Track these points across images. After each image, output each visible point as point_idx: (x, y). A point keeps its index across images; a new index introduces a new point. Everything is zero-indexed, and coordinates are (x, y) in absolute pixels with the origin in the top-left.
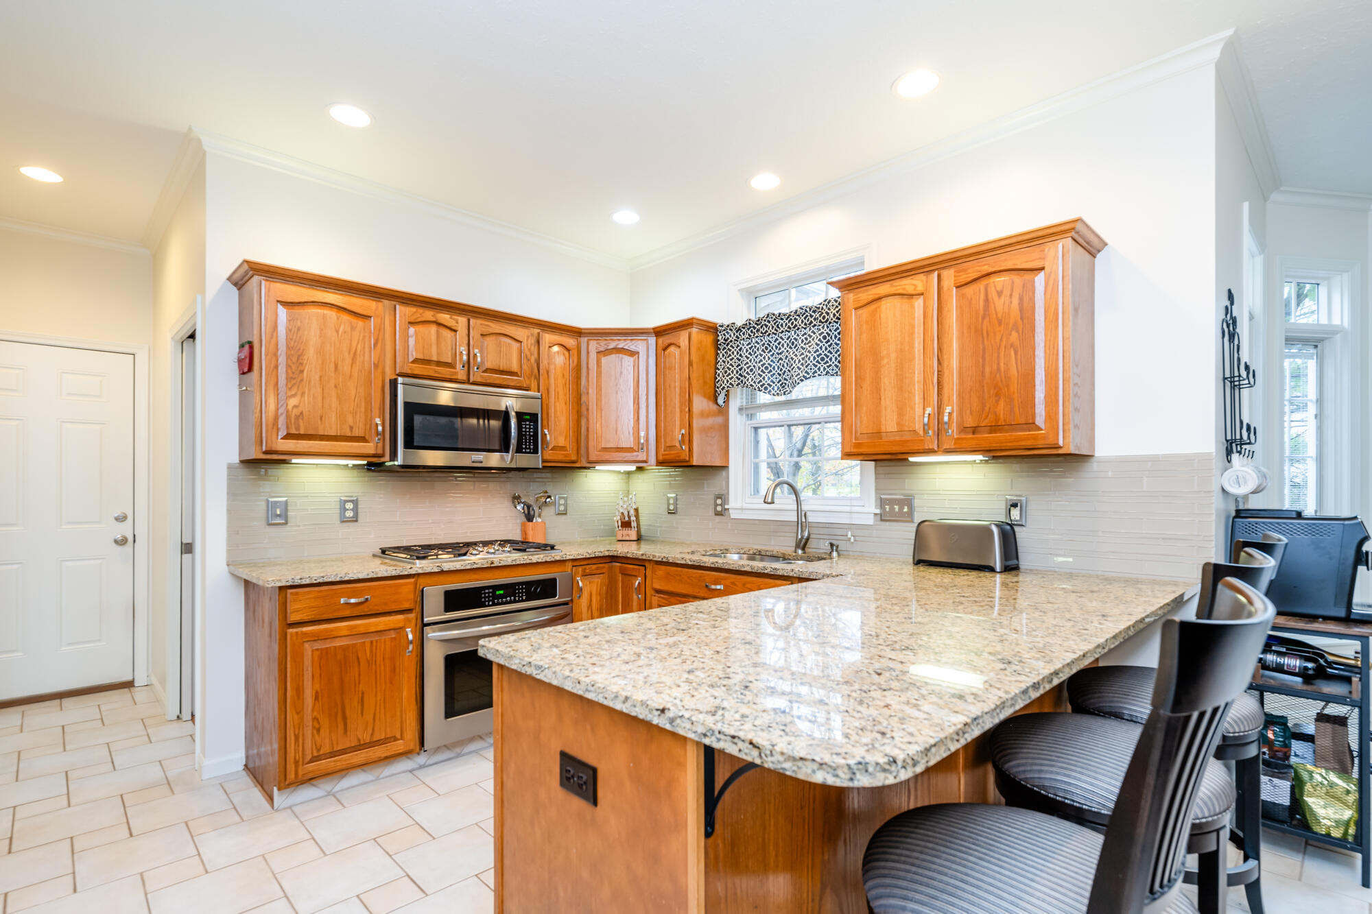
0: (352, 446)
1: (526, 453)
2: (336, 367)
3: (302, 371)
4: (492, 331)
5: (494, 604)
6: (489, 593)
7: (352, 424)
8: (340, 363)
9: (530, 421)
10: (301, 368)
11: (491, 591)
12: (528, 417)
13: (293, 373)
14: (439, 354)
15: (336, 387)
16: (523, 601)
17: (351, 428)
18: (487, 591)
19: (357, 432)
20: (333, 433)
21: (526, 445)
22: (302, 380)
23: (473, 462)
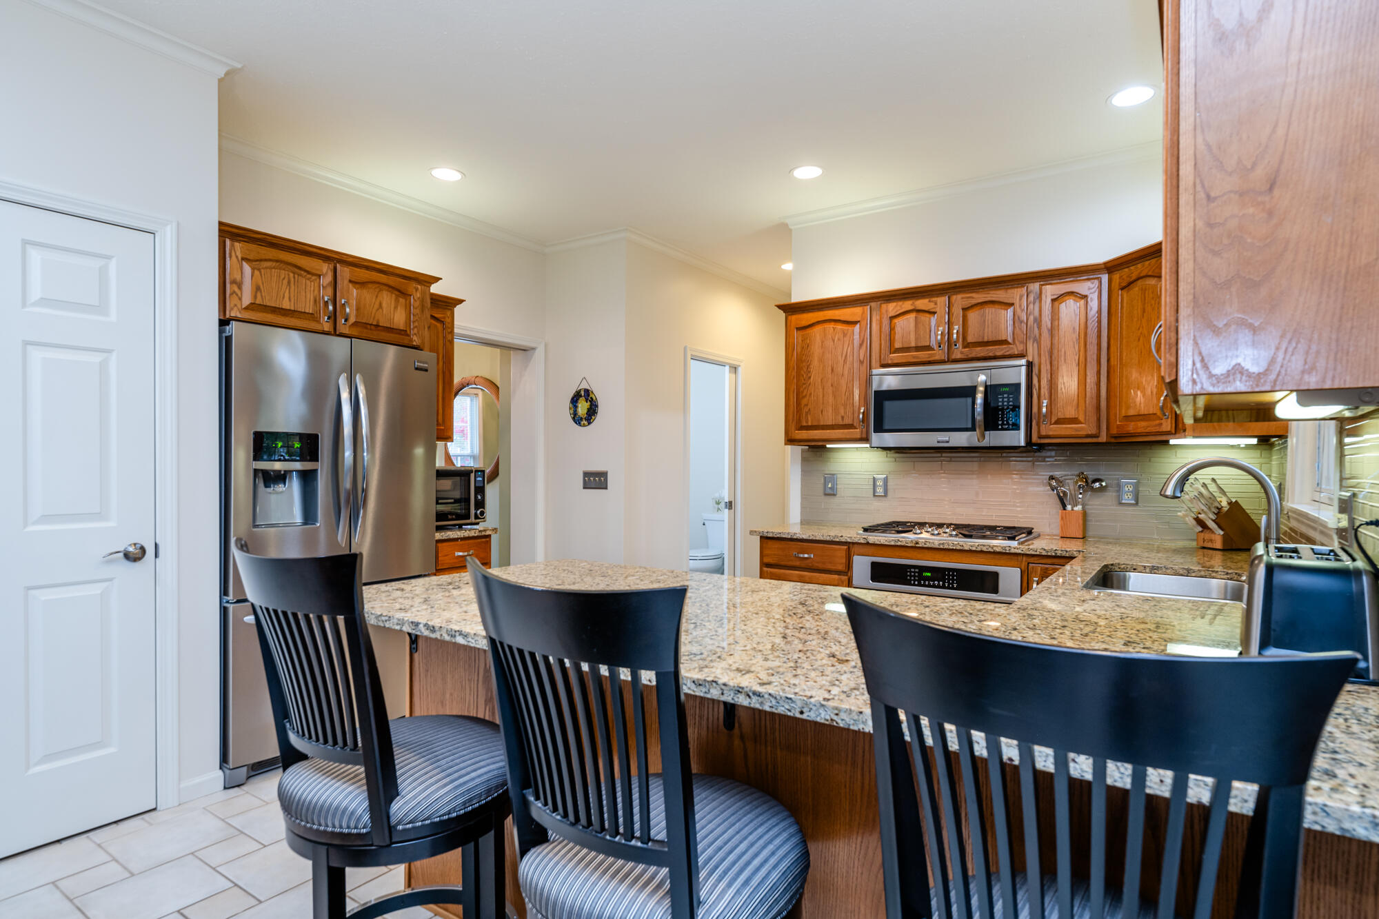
0: (843, 433)
1: (1003, 429)
2: (832, 370)
3: (810, 377)
4: (974, 302)
5: (919, 585)
6: (915, 572)
7: (843, 414)
8: (835, 366)
9: (1008, 393)
10: (809, 375)
11: (917, 570)
12: (1007, 389)
13: (804, 380)
14: (917, 339)
15: (832, 385)
16: (953, 588)
17: (843, 417)
18: (913, 570)
19: (847, 421)
20: (830, 423)
21: (1003, 420)
22: (810, 384)
23: (938, 442)
